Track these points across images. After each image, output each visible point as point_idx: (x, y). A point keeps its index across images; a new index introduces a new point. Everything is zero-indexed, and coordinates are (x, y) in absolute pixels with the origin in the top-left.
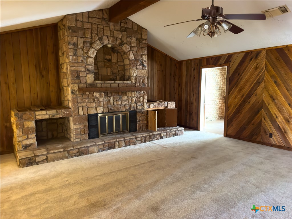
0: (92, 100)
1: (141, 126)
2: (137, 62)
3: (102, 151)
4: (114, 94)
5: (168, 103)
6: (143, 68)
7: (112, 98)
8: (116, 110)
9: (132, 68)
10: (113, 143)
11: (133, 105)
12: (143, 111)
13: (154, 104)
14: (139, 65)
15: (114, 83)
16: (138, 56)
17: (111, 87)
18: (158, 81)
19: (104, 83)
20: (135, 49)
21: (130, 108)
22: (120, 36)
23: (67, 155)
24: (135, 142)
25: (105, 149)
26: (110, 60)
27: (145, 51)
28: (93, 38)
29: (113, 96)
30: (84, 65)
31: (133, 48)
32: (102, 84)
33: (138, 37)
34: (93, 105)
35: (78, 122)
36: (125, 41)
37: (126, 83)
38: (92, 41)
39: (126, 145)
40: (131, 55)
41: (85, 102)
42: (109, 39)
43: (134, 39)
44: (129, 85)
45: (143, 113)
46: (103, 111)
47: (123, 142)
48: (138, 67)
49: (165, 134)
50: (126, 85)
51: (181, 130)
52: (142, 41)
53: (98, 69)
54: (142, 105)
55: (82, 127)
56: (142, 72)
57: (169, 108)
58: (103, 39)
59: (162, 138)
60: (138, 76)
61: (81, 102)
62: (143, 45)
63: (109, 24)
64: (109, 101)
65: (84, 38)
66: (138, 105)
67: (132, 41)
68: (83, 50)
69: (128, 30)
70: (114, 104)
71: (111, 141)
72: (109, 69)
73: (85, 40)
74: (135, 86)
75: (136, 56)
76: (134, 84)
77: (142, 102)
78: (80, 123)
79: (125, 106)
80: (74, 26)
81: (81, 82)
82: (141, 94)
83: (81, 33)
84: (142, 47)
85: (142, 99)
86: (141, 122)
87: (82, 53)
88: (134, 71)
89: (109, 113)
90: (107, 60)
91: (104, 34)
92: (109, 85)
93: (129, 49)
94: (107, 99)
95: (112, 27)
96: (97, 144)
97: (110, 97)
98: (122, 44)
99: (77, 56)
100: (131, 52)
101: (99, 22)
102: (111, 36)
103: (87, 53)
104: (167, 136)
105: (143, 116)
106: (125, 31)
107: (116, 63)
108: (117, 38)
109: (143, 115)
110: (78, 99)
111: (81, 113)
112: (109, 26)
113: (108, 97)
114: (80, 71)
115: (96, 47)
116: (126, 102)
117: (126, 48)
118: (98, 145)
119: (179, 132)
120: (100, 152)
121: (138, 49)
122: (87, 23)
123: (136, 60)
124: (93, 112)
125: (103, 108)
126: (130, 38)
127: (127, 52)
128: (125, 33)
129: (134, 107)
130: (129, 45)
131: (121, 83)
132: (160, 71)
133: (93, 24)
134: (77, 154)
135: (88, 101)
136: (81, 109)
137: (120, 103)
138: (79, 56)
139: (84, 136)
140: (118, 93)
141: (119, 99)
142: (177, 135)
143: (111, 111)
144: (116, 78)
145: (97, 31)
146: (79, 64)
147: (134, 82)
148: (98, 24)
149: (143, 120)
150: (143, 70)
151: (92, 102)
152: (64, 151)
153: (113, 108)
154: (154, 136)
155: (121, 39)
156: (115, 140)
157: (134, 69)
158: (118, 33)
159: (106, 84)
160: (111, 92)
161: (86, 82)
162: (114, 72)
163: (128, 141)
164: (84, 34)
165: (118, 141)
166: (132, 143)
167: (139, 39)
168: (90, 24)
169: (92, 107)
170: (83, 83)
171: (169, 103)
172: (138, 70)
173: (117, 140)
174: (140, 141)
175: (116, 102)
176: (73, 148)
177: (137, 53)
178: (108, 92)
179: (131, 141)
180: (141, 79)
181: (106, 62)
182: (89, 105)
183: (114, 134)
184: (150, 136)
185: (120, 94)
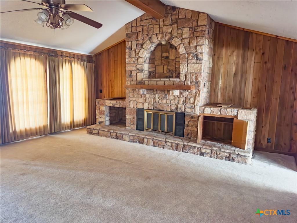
0: (139, 96)
1: (189, 133)
2: (188, 56)
3: (132, 142)
4: (158, 92)
5: (238, 111)
6: (197, 62)
7: (157, 96)
8: (161, 108)
9: (181, 64)
10: (142, 138)
11: (179, 106)
12: (193, 114)
13: (212, 109)
14: (191, 59)
15: (160, 81)
16: (190, 48)
17: (157, 85)
18: (255, 79)
19: (151, 81)
20: (187, 41)
21: (176, 109)
22: (170, 31)
23: (109, 135)
24: (164, 146)
25: (135, 141)
26: (167, 57)
27: (200, 41)
28: (144, 39)
29: (159, 94)
30: (135, 65)
31: (184, 40)
32: (149, 82)
33: (192, 25)
34: (140, 100)
35: (129, 113)
36: (175, 34)
37: (173, 81)
38: (143, 42)
39: (154, 145)
40: (181, 48)
41: (135, 97)
42: (158, 36)
43: (186, 30)
44: (176, 83)
45: (192, 117)
46: (148, 108)
47: (151, 141)
48: (189, 61)
49: (209, 151)
50: (172, 83)
51: (242, 155)
52: (197, 29)
53: (155, 67)
54: (193, 108)
55: (132, 118)
56: (195, 67)
57: (239, 118)
58: (152, 38)
59: (202, 154)
60: (189, 72)
61: (132, 97)
62: (199, 34)
63: (158, 22)
64: (155, 98)
65: (136, 41)
66: (186, 107)
67: (183, 32)
68: (135, 51)
69: (179, 21)
70: (159, 102)
71: (141, 136)
72: (166, 67)
73: (138, 43)
74: (183, 84)
75: (187, 48)
76: (182, 82)
77: (192, 104)
78: (130, 114)
79: (170, 106)
80: (130, 32)
81: (132, 80)
82: (192, 94)
83: (134, 37)
84: (196, 37)
85: (193, 101)
86: (189, 128)
87: (135, 55)
88: (184, 67)
89: (154, 110)
90: (164, 58)
91: (153, 33)
92: (155, 83)
93: (180, 42)
94: (152, 96)
95: (161, 24)
96: (129, 134)
97: (155, 94)
98: (171, 38)
99: (131, 58)
100: (182, 45)
101: (149, 23)
102: (160, 32)
103: (138, 54)
104: (212, 156)
105: (193, 121)
106: (176, 23)
107: (173, 60)
108: (166, 33)
109: (192, 119)
110: (130, 94)
111: (132, 106)
112: (158, 23)
113: (154, 94)
114: (133, 71)
115: (145, 47)
116: (172, 102)
117: (176, 42)
118: (130, 136)
119: (237, 157)
120: (130, 142)
121: (191, 40)
122: (139, 27)
123: (187, 54)
124: (140, 106)
125: (149, 105)
126: (182, 30)
127: (177, 46)
128: (176, 25)
129: (180, 109)
130: (180, 37)
131: (167, 81)
132: (261, 63)
133: (144, 26)
134: (115, 137)
135: (137, 96)
136: (131, 102)
137: (164, 101)
138: (132, 58)
139: (132, 126)
140: (164, 91)
141: (164, 98)
142: (233, 160)
143: (156, 109)
144: (172, 75)
145: (147, 31)
146: (132, 64)
147: (183, 79)
148: (148, 24)
149: (192, 126)
150: (196, 65)
151: (140, 98)
152: (108, 131)
153: (157, 106)
154: (190, 148)
155: (171, 33)
156: (143, 136)
157: (184, 64)
158: (167, 27)
159: (152, 82)
160: (157, 90)
161: (136, 80)
162: (170, 69)
163: (157, 142)
164: (137, 37)
165: (147, 139)
166: (160, 145)
167: (193, 28)
168: (142, 27)
169: (139, 102)
170: (134, 81)
171: (240, 111)
172: (189, 65)
173: (146, 137)
174: (170, 147)
175: (162, 100)
176: (114, 131)
177: (190, 45)
178: (153, 90)
179: (159, 143)
180: (193, 75)
181: (163, 59)
182: (138, 100)
183: (158, 132)
184: (184, 146)
185: (166, 92)
